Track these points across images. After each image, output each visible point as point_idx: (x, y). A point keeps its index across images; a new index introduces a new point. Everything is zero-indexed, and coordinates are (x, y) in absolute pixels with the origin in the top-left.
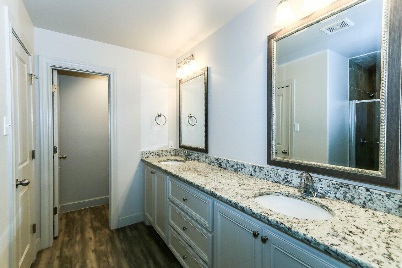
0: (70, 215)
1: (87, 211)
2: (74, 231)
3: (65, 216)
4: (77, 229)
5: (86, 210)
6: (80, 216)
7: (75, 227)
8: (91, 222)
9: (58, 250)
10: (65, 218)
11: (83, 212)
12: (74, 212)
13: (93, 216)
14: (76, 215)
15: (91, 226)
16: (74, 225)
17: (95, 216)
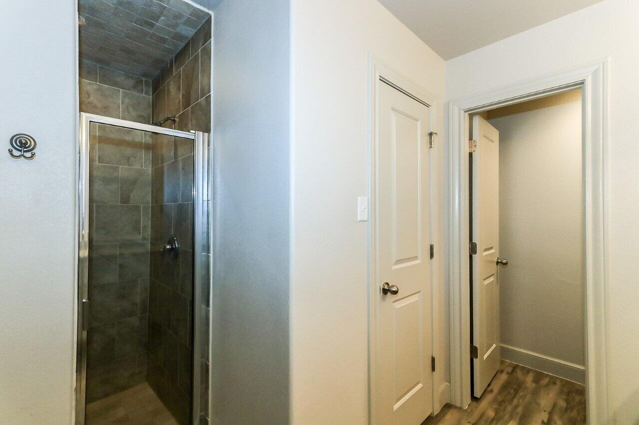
0: (519, 374)
1: (555, 383)
2: (509, 408)
3: (510, 370)
4: (516, 407)
5: (553, 381)
6: (534, 385)
7: (515, 402)
8: (551, 414)
9: (469, 422)
10: (507, 373)
11: (545, 381)
12: (528, 371)
13: (562, 403)
14: (529, 379)
15: (546, 421)
16: (514, 397)
17: (566, 405)
